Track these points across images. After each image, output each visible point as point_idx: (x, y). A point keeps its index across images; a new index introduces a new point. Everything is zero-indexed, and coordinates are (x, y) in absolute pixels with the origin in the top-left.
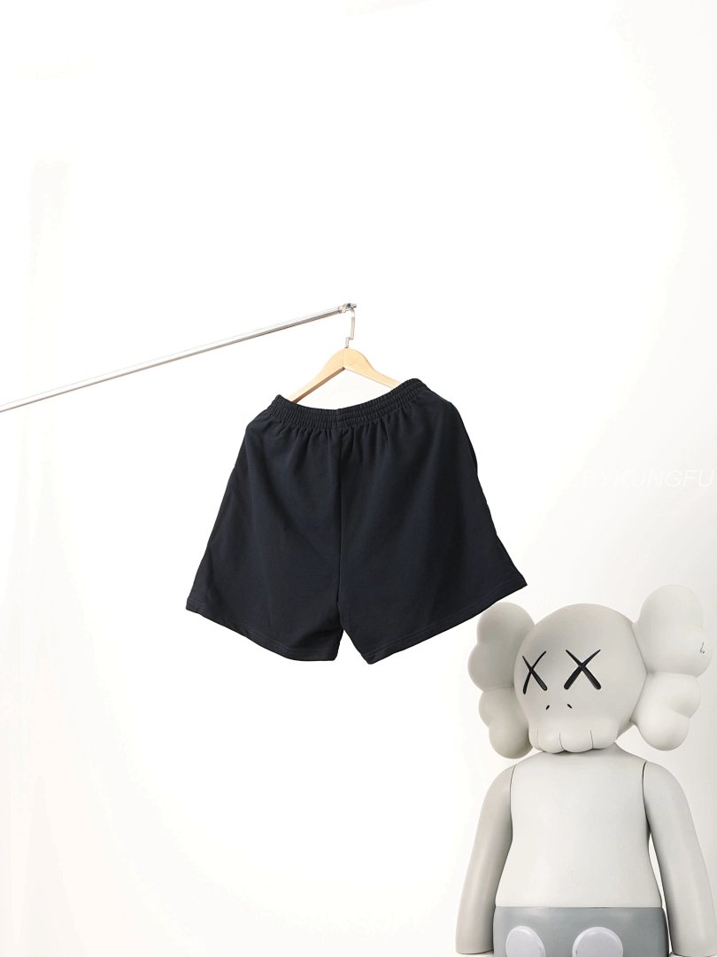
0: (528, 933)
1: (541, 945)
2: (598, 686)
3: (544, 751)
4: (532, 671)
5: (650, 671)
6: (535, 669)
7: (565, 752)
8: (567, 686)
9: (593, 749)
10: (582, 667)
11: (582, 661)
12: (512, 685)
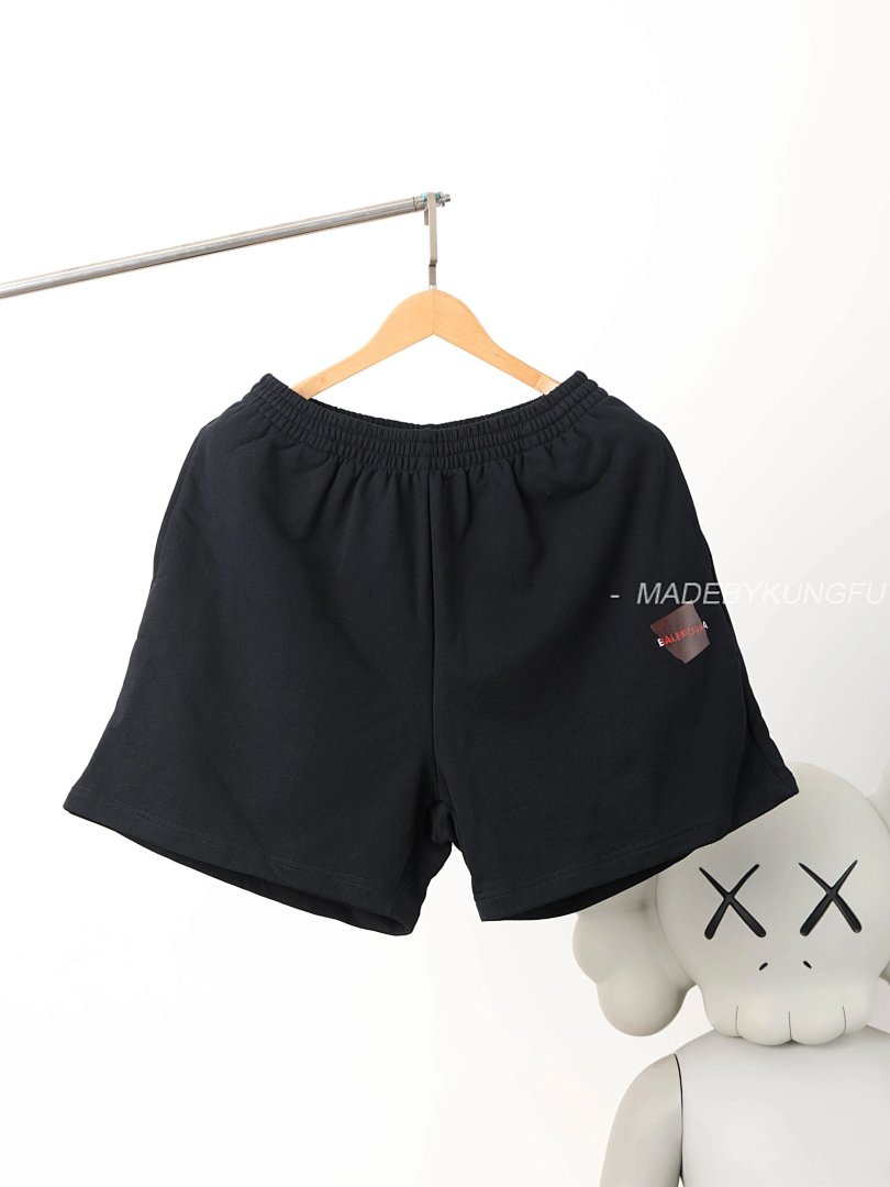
2: (857, 926)
4: (729, 899)
6: (737, 897)
7: (792, 1043)
8: (807, 929)
9: (845, 1035)
10: (832, 894)
11: (830, 882)
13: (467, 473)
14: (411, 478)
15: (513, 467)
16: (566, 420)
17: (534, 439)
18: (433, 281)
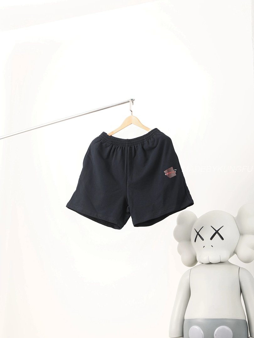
0: (197, 328)
1: (202, 332)
2: (222, 239)
3: (202, 263)
4: (198, 234)
5: (241, 234)
6: (199, 233)
7: (210, 263)
8: (211, 239)
9: (221, 262)
10: (217, 232)
11: (217, 230)
12: (190, 240)
13: (134, 147)
14: (125, 148)
15: (142, 145)
16: (151, 136)
17: (146, 140)
18: (132, 114)
